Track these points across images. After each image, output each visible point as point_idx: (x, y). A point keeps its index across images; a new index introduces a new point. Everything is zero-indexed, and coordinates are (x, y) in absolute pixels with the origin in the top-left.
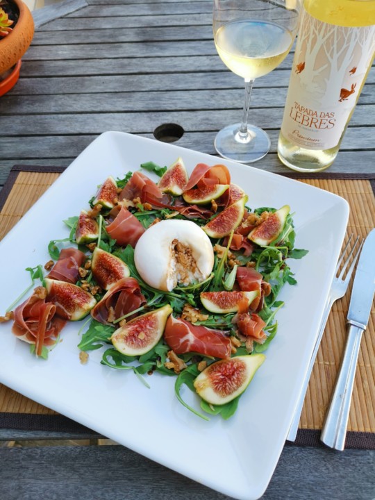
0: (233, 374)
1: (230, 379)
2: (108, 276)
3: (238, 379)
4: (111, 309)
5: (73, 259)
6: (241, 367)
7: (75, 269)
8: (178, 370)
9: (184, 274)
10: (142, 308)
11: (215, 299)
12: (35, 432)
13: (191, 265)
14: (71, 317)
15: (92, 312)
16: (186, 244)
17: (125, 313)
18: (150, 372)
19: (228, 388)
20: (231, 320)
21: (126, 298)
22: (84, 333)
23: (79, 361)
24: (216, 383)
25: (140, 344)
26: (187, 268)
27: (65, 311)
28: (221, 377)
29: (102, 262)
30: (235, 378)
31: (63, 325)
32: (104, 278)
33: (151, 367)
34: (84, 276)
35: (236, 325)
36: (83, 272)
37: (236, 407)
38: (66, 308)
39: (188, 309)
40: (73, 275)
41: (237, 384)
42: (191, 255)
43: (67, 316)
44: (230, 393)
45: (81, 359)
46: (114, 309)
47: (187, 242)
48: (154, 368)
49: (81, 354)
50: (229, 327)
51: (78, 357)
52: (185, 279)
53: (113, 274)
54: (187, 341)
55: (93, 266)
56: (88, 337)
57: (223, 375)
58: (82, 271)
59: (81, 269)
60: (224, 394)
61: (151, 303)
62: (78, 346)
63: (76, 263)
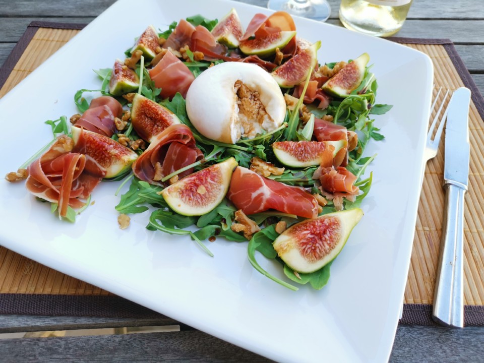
0: (325, 232)
1: (321, 239)
2: (154, 126)
3: (331, 238)
4: (158, 164)
5: (107, 108)
6: (334, 224)
7: (109, 120)
8: (249, 233)
9: (249, 126)
10: (198, 163)
11: (291, 150)
12: (58, 318)
13: (258, 113)
14: (105, 172)
15: (134, 168)
16: (253, 86)
17: (176, 169)
18: (212, 239)
19: (318, 251)
20: (312, 174)
21: (178, 151)
22: (124, 194)
23: (117, 226)
24: (304, 244)
25: (199, 200)
26: (253, 118)
27: (98, 165)
28: (309, 236)
29: (145, 110)
30: (327, 237)
31: (94, 184)
32: (148, 129)
33: (214, 231)
34: (121, 129)
35: (318, 181)
36: (121, 124)
37: (328, 276)
38: (99, 162)
39: (258, 163)
40: (107, 126)
41: (329, 245)
42: (259, 100)
43: (101, 172)
44: (320, 258)
45: (120, 223)
46: (162, 164)
47: (254, 82)
48: (218, 232)
49: (119, 218)
50: (310, 183)
51: (116, 220)
52: (249, 132)
53: (160, 122)
54: (262, 194)
55: (134, 116)
56: (129, 198)
57: (312, 234)
58: (119, 123)
59: (117, 120)
60: (314, 258)
61: (209, 158)
62: (116, 207)
63: (110, 112)
